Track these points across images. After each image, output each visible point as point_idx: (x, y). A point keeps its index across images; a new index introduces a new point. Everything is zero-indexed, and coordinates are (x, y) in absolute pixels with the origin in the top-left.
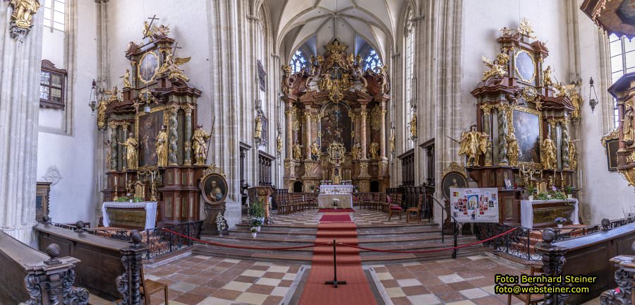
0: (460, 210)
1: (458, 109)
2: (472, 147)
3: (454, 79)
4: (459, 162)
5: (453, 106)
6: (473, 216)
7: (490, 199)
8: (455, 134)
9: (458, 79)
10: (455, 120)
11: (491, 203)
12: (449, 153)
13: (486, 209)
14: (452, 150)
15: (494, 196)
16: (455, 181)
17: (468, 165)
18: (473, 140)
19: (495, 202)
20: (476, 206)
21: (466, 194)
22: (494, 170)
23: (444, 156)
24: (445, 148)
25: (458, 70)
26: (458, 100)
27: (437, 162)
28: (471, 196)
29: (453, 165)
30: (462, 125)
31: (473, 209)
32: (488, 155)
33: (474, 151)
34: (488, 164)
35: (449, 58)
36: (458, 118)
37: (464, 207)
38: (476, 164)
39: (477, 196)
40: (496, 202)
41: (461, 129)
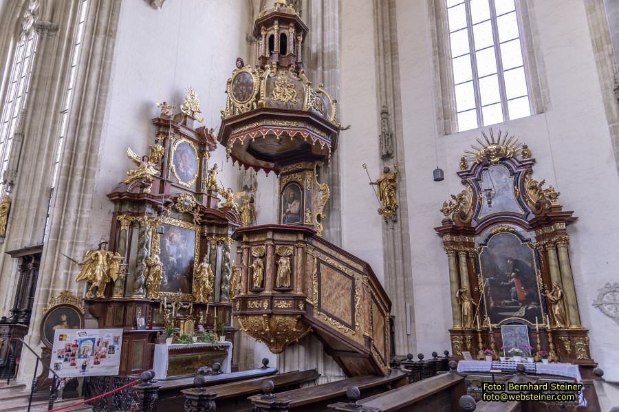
0: (66, 360)
1: (85, 216)
2: (97, 272)
3: (86, 173)
4: (75, 290)
5: (79, 211)
6: (84, 367)
7: (111, 343)
8: (75, 251)
9: (91, 175)
10: (79, 232)
11: (112, 349)
12: (62, 277)
13: (103, 357)
14: (67, 274)
15: (116, 340)
16: (64, 318)
17: (87, 295)
18: (101, 262)
19: (117, 346)
20: (89, 353)
21: (78, 337)
22: (125, 304)
23: (53, 281)
24: (57, 270)
25: (93, 160)
26: (87, 204)
27: (40, 289)
28: (84, 340)
29: (65, 295)
30: (87, 239)
31: (85, 357)
32: (118, 284)
33: (99, 278)
34: (117, 296)
35: (84, 139)
36: (84, 229)
37: (73, 355)
38: (100, 295)
39: (93, 340)
40: (118, 347)
41: (85, 244)
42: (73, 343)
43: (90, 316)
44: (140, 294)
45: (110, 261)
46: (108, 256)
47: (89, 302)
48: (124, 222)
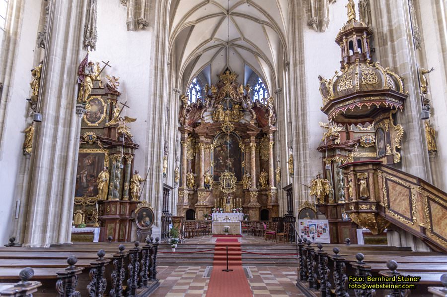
0: (305, 234)
1: (308, 162)
2: (318, 190)
3: (305, 140)
4: (310, 201)
5: (305, 161)
6: (313, 238)
7: (323, 227)
8: (307, 181)
9: (306, 140)
10: (307, 171)
11: (324, 230)
12: (304, 194)
13: (321, 234)
14: (305, 192)
15: (326, 225)
16: (308, 214)
17: (316, 203)
18: (318, 185)
19: (326, 229)
20: (314, 231)
21: (308, 224)
22: (335, 206)
23: (300, 197)
24: (301, 191)
25: (306, 133)
26: (308, 156)
27: (296, 201)
28: (311, 225)
29: (306, 203)
30: (311, 174)
31: (313, 233)
32: (330, 196)
33: (319, 193)
34: (331, 202)
35: (300, 123)
36: (308, 169)
37: (308, 232)
38: (322, 202)
39: (315, 225)
40: (328, 229)
41: (310, 177)
42: (307, 226)
43: (321, 213)
44: (343, 200)
45: (323, 184)
46: (322, 181)
47: (317, 206)
48: (327, 162)
